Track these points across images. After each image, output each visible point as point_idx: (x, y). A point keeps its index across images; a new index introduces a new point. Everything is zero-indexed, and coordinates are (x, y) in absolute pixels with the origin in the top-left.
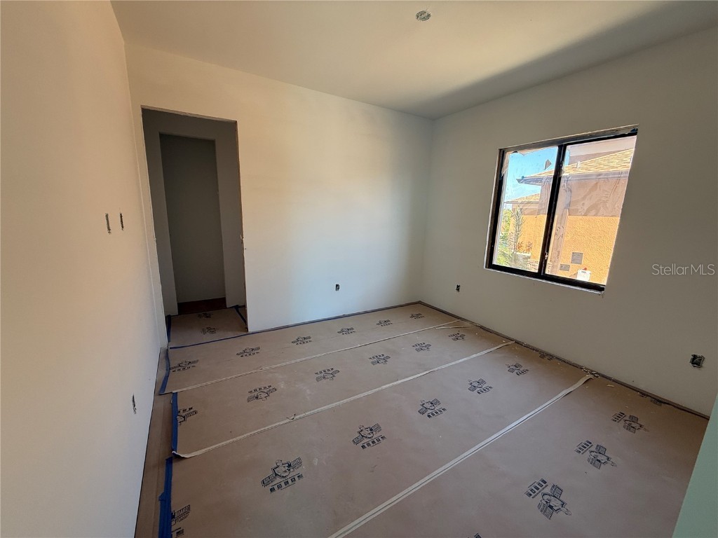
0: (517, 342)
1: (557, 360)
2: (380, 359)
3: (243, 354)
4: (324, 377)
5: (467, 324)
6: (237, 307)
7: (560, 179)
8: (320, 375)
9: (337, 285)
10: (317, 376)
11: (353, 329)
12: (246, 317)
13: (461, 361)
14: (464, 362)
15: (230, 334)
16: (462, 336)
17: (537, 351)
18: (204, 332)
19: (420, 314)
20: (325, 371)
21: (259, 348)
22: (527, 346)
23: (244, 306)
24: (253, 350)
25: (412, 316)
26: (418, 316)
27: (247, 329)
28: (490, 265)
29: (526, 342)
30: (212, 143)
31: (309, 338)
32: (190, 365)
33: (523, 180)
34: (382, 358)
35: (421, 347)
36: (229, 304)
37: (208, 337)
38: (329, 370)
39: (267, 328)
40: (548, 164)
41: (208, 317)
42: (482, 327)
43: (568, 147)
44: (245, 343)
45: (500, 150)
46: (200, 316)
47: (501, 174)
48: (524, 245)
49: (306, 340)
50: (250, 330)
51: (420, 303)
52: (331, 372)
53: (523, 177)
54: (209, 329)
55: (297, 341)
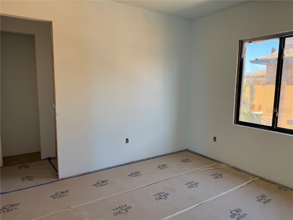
0: (261, 178)
1: (291, 191)
2: (162, 196)
3: (55, 196)
4: (120, 213)
5: (223, 166)
6: (49, 159)
7: (282, 60)
8: (116, 211)
9: (127, 139)
10: (114, 211)
11: (139, 172)
12: (57, 166)
13: (222, 194)
14: (223, 195)
15: (45, 181)
16: (221, 175)
17: (275, 184)
18: (23, 179)
19: (188, 159)
20: (120, 208)
21: (67, 191)
22: (268, 181)
23: (56, 158)
24: (63, 192)
25: (183, 161)
26: (186, 161)
27: (57, 176)
28: (237, 122)
29: (267, 177)
30: (32, 37)
31: (107, 181)
32: (13, 207)
33: (257, 61)
34: (163, 194)
35: (192, 185)
36: (44, 156)
37: (27, 183)
38: (123, 206)
39: (74, 175)
40: (273, 50)
41: (27, 167)
42: (234, 168)
43: (287, 39)
44: (57, 188)
45: (240, 41)
46: (20, 167)
47: (241, 57)
48: (256, 106)
49: (104, 183)
50: (60, 176)
51: (187, 150)
52: (124, 208)
53: (257, 59)
54: (28, 177)
55: (97, 184)
